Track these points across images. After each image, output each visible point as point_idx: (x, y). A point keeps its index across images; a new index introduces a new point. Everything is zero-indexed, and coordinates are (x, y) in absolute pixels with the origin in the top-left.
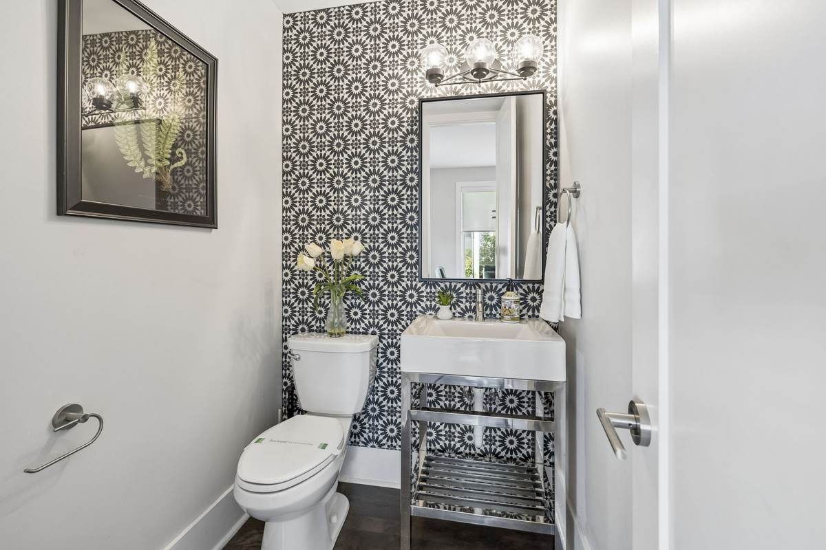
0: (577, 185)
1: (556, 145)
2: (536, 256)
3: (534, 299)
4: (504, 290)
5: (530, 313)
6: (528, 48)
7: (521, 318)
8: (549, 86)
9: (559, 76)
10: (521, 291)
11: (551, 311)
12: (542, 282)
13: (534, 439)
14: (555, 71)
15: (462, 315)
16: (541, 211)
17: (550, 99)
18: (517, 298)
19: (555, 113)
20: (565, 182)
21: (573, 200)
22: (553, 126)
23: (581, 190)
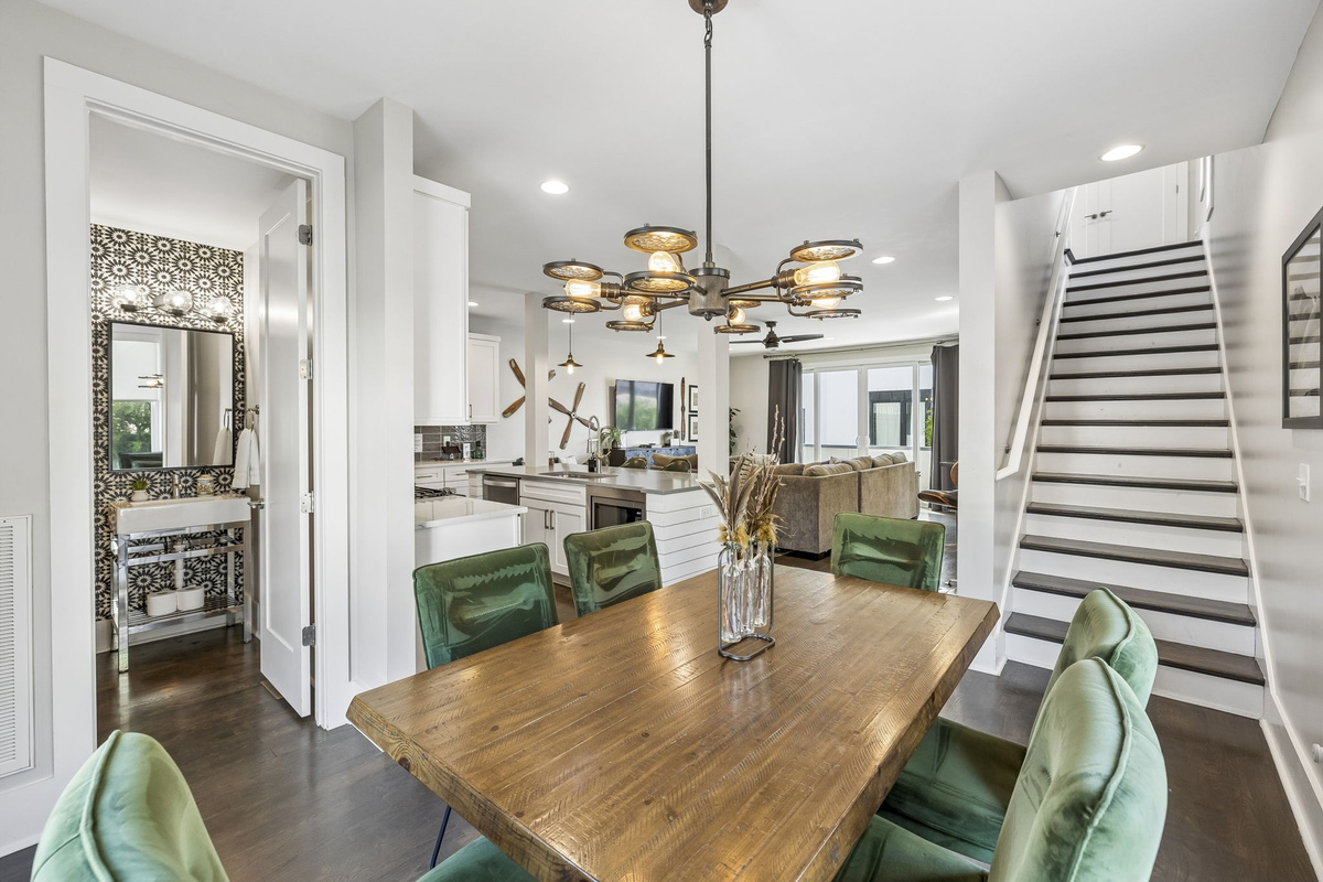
0: (257, 407)
1: (243, 370)
2: (225, 445)
3: (225, 479)
4: (198, 474)
5: (222, 489)
6: (220, 306)
7: (215, 494)
8: (237, 328)
9: (245, 321)
10: (213, 474)
11: (239, 482)
12: (233, 466)
13: (226, 579)
14: (242, 318)
15: (157, 497)
16: (231, 413)
17: (237, 337)
18: (212, 478)
19: (242, 347)
20: (250, 404)
21: (256, 416)
22: (241, 357)
23: (260, 410)
